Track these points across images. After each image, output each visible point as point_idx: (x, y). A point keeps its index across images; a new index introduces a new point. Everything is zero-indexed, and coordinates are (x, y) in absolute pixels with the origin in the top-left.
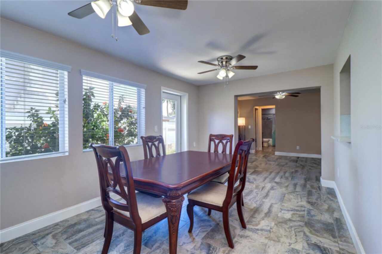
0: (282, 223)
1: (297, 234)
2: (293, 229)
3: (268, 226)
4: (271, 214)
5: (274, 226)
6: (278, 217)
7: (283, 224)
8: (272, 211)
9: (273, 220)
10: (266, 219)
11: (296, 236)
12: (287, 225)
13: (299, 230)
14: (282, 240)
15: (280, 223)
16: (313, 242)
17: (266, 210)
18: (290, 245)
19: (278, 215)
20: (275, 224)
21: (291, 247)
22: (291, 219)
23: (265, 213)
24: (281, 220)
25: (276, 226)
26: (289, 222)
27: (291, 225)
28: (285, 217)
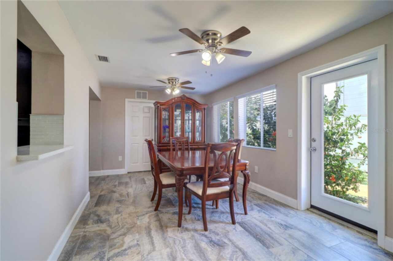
0: (132, 228)
1: (117, 224)
2: (121, 226)
3: (141, 220)
4: (145, 232)
5: (137, 222)
6: (138, 232)
7: (130, 227)
8: (147, 236)
9: (140, 227)
10: (147, 225)
11: (118, 222)
12: (126, 228)
13: (116, 228)
14: (127, 215)
15: (133, 227)
16: (105, 224)
17: (154, 235)
18: (121, 215)
19: (139, 235)
20: (137, 223)
21: (121, 214)
22: (124, 236)
23: (151, 229)
24: (133, 229)
25: (136, 222)
26: (126, 231)
27: (123, 230)
28: (130, 236)
